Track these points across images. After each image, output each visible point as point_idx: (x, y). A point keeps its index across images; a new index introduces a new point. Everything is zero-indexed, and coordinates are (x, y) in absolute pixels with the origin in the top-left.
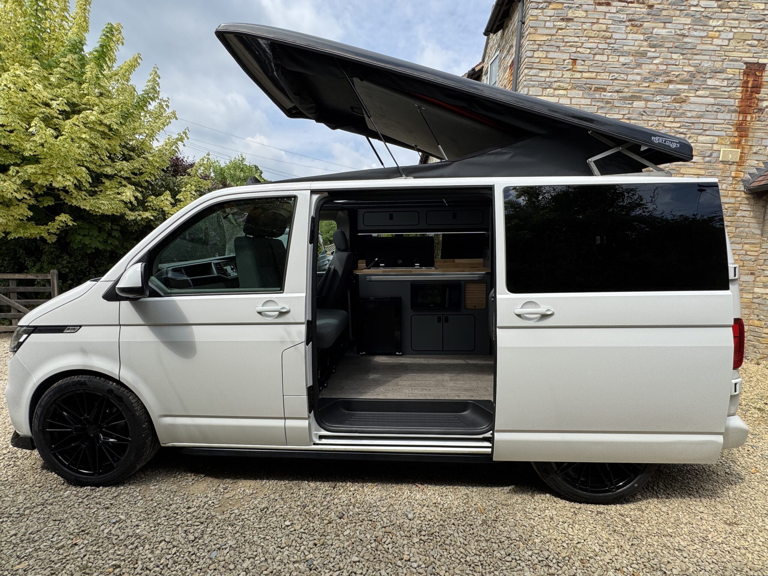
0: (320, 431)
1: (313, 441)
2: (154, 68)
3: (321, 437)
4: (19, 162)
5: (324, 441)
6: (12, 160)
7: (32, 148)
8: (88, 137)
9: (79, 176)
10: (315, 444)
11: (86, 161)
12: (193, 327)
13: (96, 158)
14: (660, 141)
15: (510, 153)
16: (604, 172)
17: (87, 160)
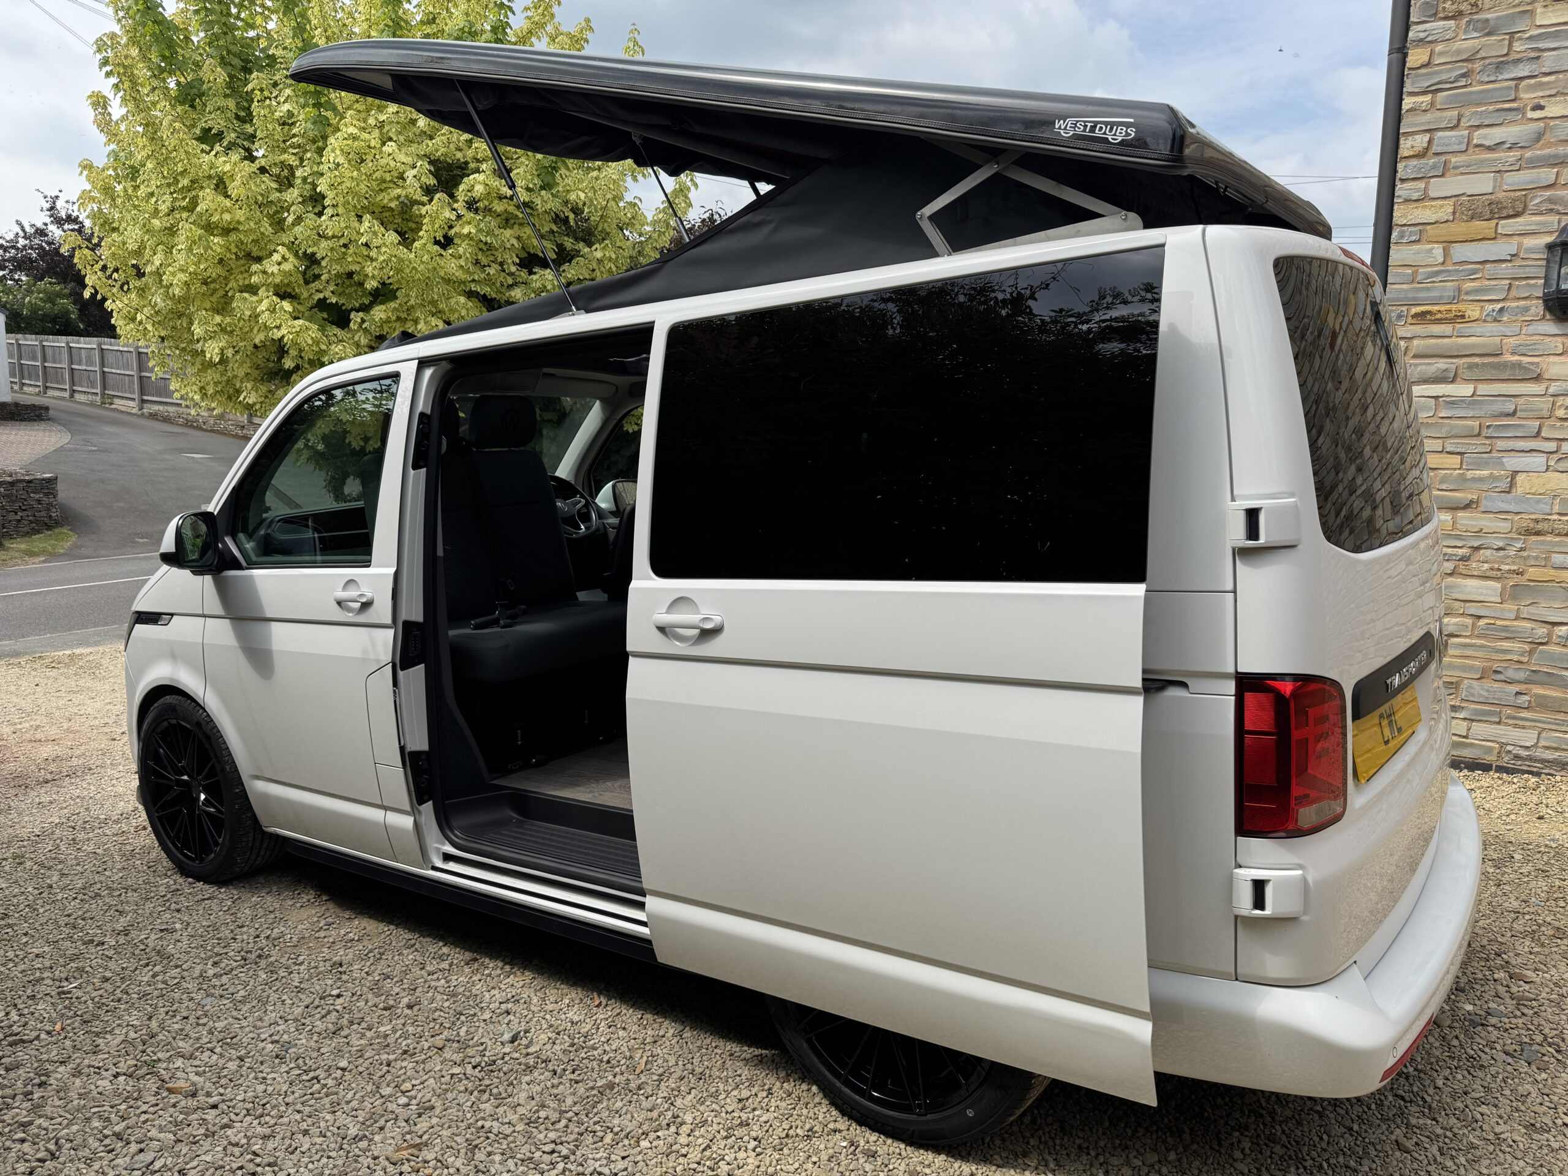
0: (444, 844)
1: (431, 862)
2: (631, 32)
3: (447, 857)
4: (367, 302)
5: (452, 866)
6: (356, 300)
7: (376, 273)
8: (473, 231)
9: (456, 316)
10: (435, 868)
11: (474, 280)
12: (273, 624)
13: (492, 272)
14: (1080, 130)
15: (770, 222)
16: (959, 243)
17: (476, 277)
